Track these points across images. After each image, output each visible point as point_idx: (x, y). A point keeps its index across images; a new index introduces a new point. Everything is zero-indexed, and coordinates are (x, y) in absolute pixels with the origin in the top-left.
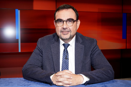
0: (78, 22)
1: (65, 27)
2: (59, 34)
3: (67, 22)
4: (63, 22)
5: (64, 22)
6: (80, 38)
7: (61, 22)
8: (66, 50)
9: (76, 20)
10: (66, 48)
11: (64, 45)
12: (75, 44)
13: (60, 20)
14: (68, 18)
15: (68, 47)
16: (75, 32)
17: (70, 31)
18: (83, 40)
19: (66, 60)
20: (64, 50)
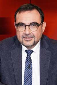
0: (43, 25)
1: (27, 33)
2: (21, 39)
3: (30, 27)
4: (26, 27)
5: (27, 26)
6: (46, 42)
7: (22, 26)
8: (29, 58)
9: (40, 24)
10: (29, 55)
11: (26, 51)
15: (31, 54)
16: (40, 37)
18: (49, 45)
20: (27, 58)
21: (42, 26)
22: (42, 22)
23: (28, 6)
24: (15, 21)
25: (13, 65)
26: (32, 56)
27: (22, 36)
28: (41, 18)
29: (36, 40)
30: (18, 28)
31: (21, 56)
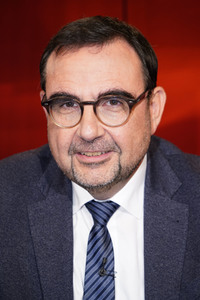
1: (88, 132)
2: (65, 160)
3: (100, 108)
4: (82, 110)
5: (86, 107)
6: (167, 167)
7: (70, 105)
8: (100, 234)
9: (142, 97)
10: (101, 221)
11: (90, 206)
12: (146, 200)
13: (67, 100)
14: (105, 89)
15: (109, 217)
16: (145, 146)
17: (115, 147)
18: (181, 179)
19: (101, 279)
20: (93, 233)
21: (149, 104)
23: (91, 26)
24: (44, 88)
25: (40, 262)
26: (111, 225)
27: (67, 146)
28: (144, 73)
29: (126, 159)
31: (72, 226)
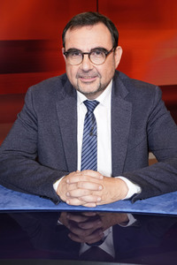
0: (117, 52)
1: (86, 67)
2: (74, 81)
3: (91, 56)
4: (83, 57)
5: (85, 55)
7: (77, 54)
8: (90, 116)
9: (111, 51)
10: (91, 110)
11: (85, 102)
12: (112, 100)
13: (76, 52)
14: (94, 47)
15: (95, 108)
16: (112, 75)
17: (98, 75)
18: (129, 91)
19: (91, 137)
20: (87, 115)
21: (115, 54)
22: (115, 46)
23: (87, 17)
24: (64, 46)
26: (95, 112)
27: (76, 74)
29: (103, 81)
30: (70, 58)
31: (77, 112)
